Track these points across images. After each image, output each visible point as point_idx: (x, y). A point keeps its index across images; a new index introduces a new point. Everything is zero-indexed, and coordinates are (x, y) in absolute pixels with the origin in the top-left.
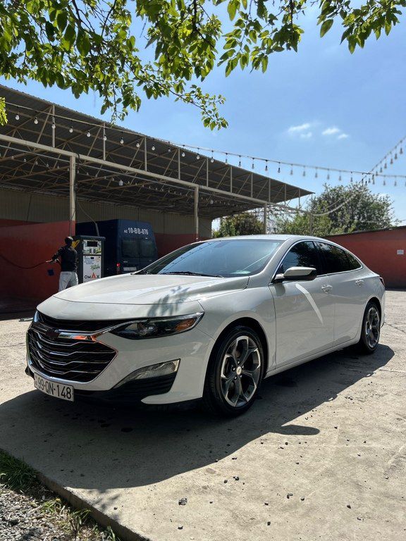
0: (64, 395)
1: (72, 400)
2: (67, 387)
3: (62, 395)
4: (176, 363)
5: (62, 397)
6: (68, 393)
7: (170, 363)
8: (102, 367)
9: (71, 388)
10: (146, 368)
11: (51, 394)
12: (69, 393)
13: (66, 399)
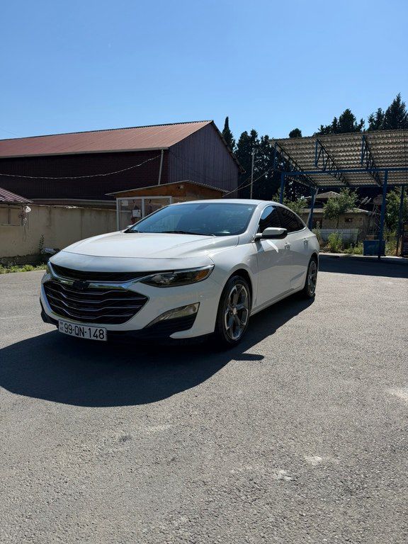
0: (97, 337)
1: (105, 339)
2: (99, 329)
3: (94, 336)
4: (196, 306)
5: (95, 338)
6: (100, 334)
7: (191, 306)
8: (135, 311)
9: (104, 330)
10: (173, 310)
11: (82, 336)
12: (102, 334)
13: (99, 339)
